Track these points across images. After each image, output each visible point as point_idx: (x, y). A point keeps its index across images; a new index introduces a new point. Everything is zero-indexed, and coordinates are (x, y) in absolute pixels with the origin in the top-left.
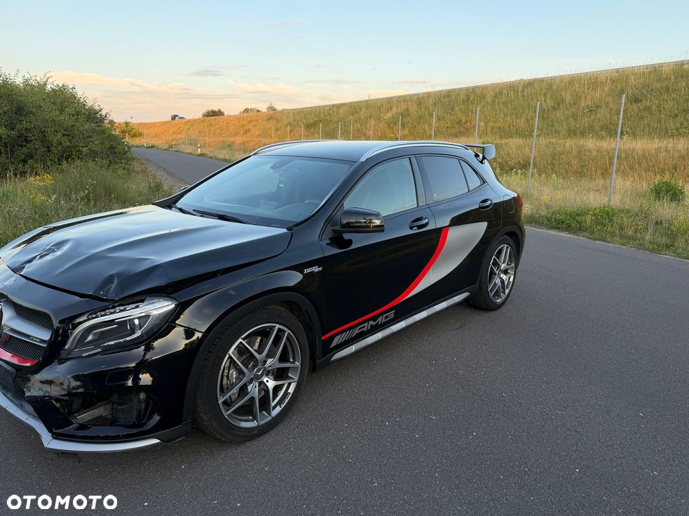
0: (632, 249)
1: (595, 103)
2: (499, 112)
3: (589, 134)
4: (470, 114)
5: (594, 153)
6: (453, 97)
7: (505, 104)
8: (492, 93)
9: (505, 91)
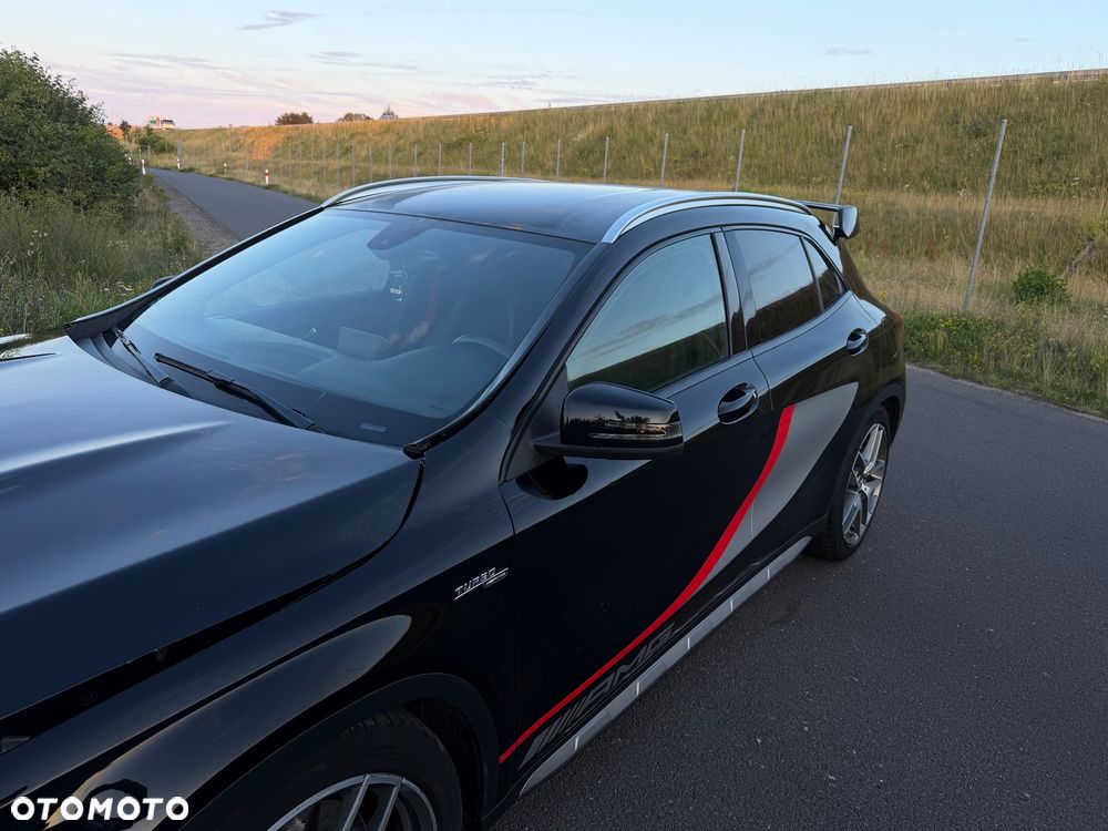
0: (1025, 398)
1: (912, 135)
2: (758, 140)
3: (903, 185)
4: (712, 142)
5: (913, 216)
6: (685, 113)
7: (769, 127)
8: (749, 111)
9: (769, 108)
